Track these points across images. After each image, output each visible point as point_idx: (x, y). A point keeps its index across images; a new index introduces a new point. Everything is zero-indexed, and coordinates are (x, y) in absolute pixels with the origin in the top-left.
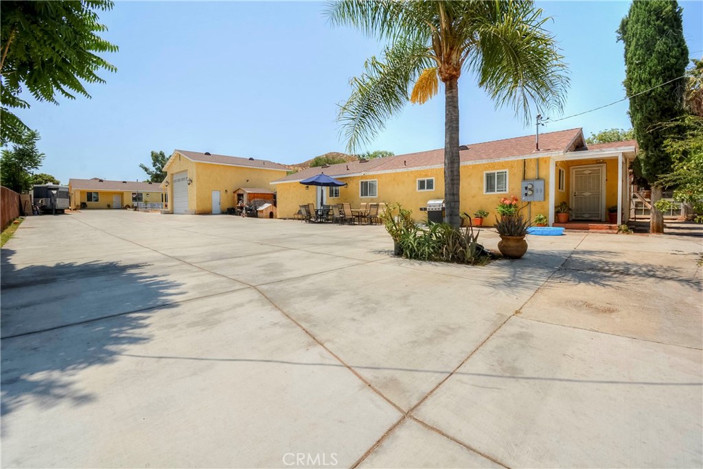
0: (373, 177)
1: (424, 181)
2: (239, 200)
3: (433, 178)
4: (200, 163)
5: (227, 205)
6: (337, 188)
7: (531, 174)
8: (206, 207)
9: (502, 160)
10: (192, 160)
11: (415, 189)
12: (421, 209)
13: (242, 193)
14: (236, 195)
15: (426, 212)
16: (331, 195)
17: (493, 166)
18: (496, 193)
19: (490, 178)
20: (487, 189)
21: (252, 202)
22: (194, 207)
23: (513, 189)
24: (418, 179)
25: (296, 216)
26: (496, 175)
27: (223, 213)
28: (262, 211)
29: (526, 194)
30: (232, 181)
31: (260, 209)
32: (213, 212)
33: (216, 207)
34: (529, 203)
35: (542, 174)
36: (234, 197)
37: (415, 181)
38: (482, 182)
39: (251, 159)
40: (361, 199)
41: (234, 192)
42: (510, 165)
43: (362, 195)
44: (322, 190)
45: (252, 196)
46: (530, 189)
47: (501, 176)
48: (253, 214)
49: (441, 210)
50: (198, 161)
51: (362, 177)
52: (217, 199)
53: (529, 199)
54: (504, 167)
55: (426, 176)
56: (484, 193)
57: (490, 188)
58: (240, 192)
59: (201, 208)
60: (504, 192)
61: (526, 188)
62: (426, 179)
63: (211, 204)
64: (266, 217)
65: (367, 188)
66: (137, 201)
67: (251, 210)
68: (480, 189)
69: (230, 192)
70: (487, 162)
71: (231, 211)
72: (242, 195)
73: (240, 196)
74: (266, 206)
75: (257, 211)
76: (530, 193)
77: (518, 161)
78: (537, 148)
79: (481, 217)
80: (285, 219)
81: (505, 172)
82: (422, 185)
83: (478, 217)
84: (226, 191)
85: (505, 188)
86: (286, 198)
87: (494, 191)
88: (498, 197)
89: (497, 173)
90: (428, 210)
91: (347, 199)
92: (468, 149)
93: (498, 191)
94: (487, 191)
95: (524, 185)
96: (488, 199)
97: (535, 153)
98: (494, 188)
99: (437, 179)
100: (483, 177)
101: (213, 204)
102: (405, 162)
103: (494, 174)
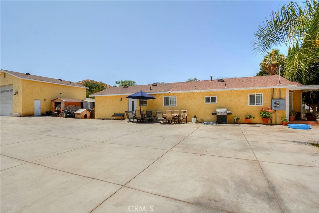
0: (174, 94)
1: (209, 98)
2: (56, 106)
3: (216, 96)
4: (25, 80)
5: (46, 109)
6: (145, 100)
7: (276, 96)
8: (29, 110)
9: (262, 88)
10: (20, 78)
11: (204, 102)
12: (213, 114)
13: (60, 101)
14: (53, 103)
15: (216, 115)
16: (141, 103)
17: (254, 91)
18: (256, 105)
19: (252, 98)
20: (250, 103)
21: (67, 107)
22: (20, 110)
23: (266, 104)
24: (205, 97)
25: (113, 117)
26: (256, 96)
27: (43, 115)
28: (79, 114)
29: (275, 107)
30: (50, 93)
31: (77, 112)
32: (35, 115)
33: (37, 111)
34: (275, 111)
35: (282, 96)
36: (51, 104)
37: (203, 98)
38: (247, 99)
39: (60, 80)
40: (164, 107)
41: (52, 101)
42: (264, 91)
43: (164, 105)
44: (133, 102)
45: (67, 104)
46: (277, 104)
47: (259, 97)
48: (71, 115)
52: (38, 105)
53: (276, 109)
54: (260, 92)
55: (211, 95)
56: (249, 105)
57: (252, 102)
58: (58, 101)
59: (25, 112)
60: (261, 105)
61: (275, 103)
62: (211, 97)
63: (34, 109)
64: (82, 118)
65: (167, 101)
67: (70, 113)
68: (246, 103)
69: (48, 101)
70: (253, 89)
71: (49, 114)
72: (60, 103)
73: (58, 104)
74: (81, 111)
75: (75, 114)
76: (278, 106)
78: (280, 83)
79: (249, 119)
80: (103, 119)
81: (261, 95)
82: (208, 100)
83: (248, 118)
84: (45, 100)
85: (261, 103)
86: (103, 106)
87: (255, 104)
88: (258, 108)
89: (257, 95)
90: (217, 114)
91: (153, 107)
92: (224, 81)
93: (257, 104)
94: (250, 104)
95: (274, 101)
96: (251, 108)
97: (278, 86)
98: (255, 103)
99: (218, 97)
100: (248, 96)
101: (35, 109)
102: (195, 86)
103: (255, 95)
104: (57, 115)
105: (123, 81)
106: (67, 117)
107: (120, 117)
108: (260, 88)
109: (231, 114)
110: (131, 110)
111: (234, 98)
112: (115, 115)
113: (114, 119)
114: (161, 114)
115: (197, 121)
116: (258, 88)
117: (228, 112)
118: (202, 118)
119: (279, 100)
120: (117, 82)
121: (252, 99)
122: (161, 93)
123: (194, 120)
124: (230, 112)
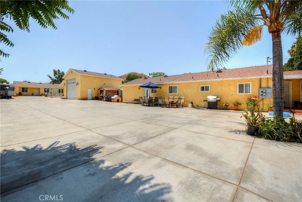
0: (176, 84)
1: (204, 87)
2: (101, 93)
3: (209, 86)
5: (95, 95)
6: (156, 89)
7: (264, 85)
8: (84, 96)
9: (249, 78)
10: (79, 74)
11: (199, 91)
12: (204, 101)
13: (103, 90)
14: (99, 91)
15: (207, 102)
16: (152, 92)
17: (243, 81)
18: (244, 93)
20: (239, 91)
21: (107, 94)
22: (79, 96)
23: (254, 92)
25: (133, 102)
27: (93, 99)
28: (114, 99)
29: (262, 95)
30: (97, 84)
31: (113, 98)
32: (88, 99)
33: (90, 96)
34: (263, 99)
36: (98, 91)
37: (199, 87)
38: (236, 88)
39: (105, 74)
40: (169, 95)
41: (99, 89)
42: (253, 81)
43: (169, 93)
44: (147, 90)
45: (108, 91)
46: (264, 93)
47: (247, 85)
48: (109, 100)
49: (215, 101)
50: (82, 74)
51: (170, 84)
52: (90, 93)
53: (263, 97)
54: (249, 81)
55: (205, 84)
56: (238, 94)
57: (241, 90)
58: (102, 89)
59: (82, 97)
60: (249, 94)
61: (262, 92)
64: (116, 102)
65: (171, 90)
66: (46, 92)
67: (108, 98)
68: (236, 91)
69: (96, 89)
70: (241, 79)
71: (97, 98)
72: (103, 91)
73: (102, 91)
74: (115, 96)
75: (111, 99)
76: (264, 94)
77: (257, 79)
78: (267, 73)
79: (237, 105)
80: (127, 103)
81: (250, 84)
82: (203, 89)
83: (235, 105)
84: (94, 89)
85: (250, 91)
86: (128, 93)
87: (243, 93)
88: (246, 96)
89: (245, 84)
91: (161, 94)
92: (222, 72)
93: (245, 93)
95: (261, 90)
96: (240, 96)
98: (243, 91)
99: (211, 86)
100: (237, 86)
101: (88, 95)
102: (193, 77)
103: (243, 84)
104: (101, 100)
106: (106, 101)
107: (138, 102)
108: (247, 78)
109: (219, 101)
110: (146, 96)
111: (225, 87)
112: (135, 100)
113: (134, 103)
114: (161, 100)
115: (193, 107)
116: (245, 78)
117: (217, 99)
118: (198, 104)
119: (265, 89)
120: (150, 74)
121: (241, 88)
122: (166, 83)
123: (190, 105)
124: (219, 99)
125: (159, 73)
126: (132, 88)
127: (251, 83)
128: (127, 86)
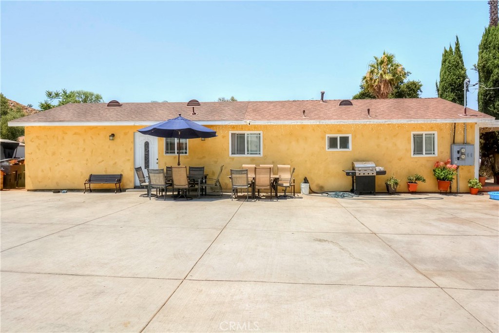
0: (256, 127)
1: (336, 139)
3: (349, 135)
6: (183, 141)
7: (459, 138)
11: (324, 148)
12: (347, 174)
16: (170, 148)
17: (421, 127)
18: (424, 155)
19: (418, 140)
20: (414, 151)
23: (442, 153)
24: (327, 135)
25: (88, 186)
26: (424, 137)
29: (458, 158)
34: (458, 167)
35: (469, 139)
37: (323, 138)
38: (409, 143)
40: (233, 159)
42: (439, 127)
43: (233, 153)
44: (147, 145)
46: (462, 154)
47: (430, 139)
51: (233, 127)
53: (460, 163)
54: (432, 128)
55: (339, 131)
56: (412, 156)
57: (418, 150)
60: (433, 155)
61: (458, 152)
62: (338, 136)
65: (240, 144)
68: (408, 151)
76: (463, 157)
77: (446, 124)
78: (465, 113)
79: (415, 183)
80: (57, 191)
81: (434, 134)
82: (333, 143)
83: (412, 182)
85: (434, 150)
86: (54, 154)
87: (422, 154)
88: (428, 161)
89: (425, 134)
90: (357, 175)
91: (204, 157)
92: (352, 105)
93: (426, 154)
94: (414, 154)
95: (456, 148)
96: (416, 162)
97: (463, 118)
98: (422, 151)
99: (354, 137)
100: (410, 138)
102: (304, 111)
103: (422, 135)
105: (68, 92)
107: (112, 185)
108: (435, 122)
109: (383, 173)
110: (140, 163)
111: (386, 139)
112: (92, 178)
113: (91, 191)
114: (245, 175)
115: (312, 192)
116: (432, 122)
117: (378, 169)
118: (321, 182)
119: (464, 146)
120: (49, 95)
121: (418, 145)
124: (382, 169)
125: (85, 94)
126: (75, 134)
127: (436, 133)
128: (50, 128)
